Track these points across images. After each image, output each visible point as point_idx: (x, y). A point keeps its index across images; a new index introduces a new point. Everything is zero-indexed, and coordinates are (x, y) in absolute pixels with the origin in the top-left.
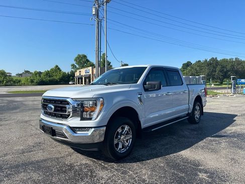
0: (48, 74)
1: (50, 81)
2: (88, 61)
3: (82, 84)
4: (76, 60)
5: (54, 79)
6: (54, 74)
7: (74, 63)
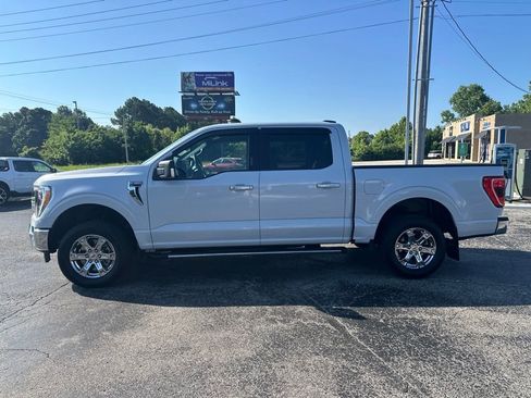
0: (386, 137)
1: (385, 151)
2: (485, 99)
3: (453, 157)
4: (453, 101)
5: (395, 148)
6: (398, 136)
7: (450, 108)
